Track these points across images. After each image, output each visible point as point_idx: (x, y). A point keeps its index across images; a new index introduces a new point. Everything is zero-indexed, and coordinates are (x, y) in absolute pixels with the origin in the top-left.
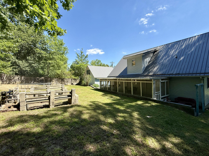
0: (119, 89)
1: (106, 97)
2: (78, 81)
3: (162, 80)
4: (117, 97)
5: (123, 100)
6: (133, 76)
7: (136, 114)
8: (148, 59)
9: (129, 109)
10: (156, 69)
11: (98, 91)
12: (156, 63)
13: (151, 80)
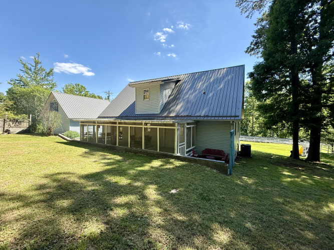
0: (121, 139)
1: (93, 159)
2: (25, 126)
3: (188, 124)
4: (115, 156)
5: (127, 163)
6: (146, 117)
7: (152, 192)
8: (167, 92)
9: (138, 180)
10: (179, 107)
11: (75, 146)
12: (179, 98)
13: (173, 125)
